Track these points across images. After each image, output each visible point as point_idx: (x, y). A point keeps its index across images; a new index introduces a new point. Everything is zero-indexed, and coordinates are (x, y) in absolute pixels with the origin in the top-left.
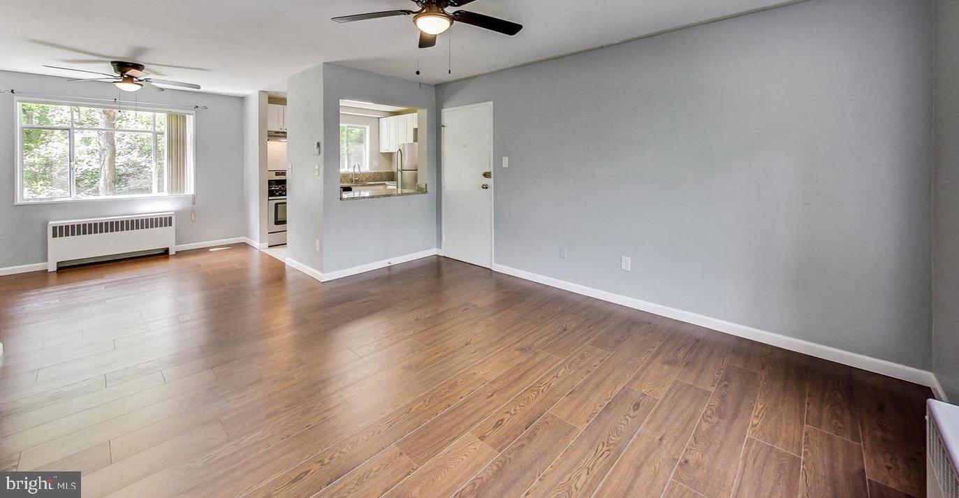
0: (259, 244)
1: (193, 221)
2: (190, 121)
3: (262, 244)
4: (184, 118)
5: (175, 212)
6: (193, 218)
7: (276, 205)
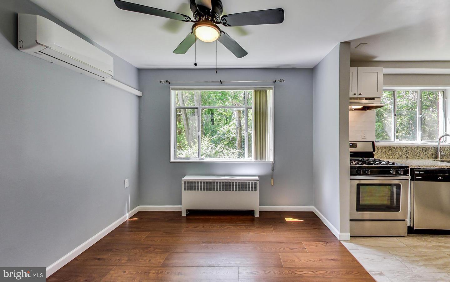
0: (339, 233)
1: (272, 185)
2: (270, 94)
3: (343, 234)
4: (266, 92)
5: (259, 176)
6: (272, 184)
7: (359, 186)
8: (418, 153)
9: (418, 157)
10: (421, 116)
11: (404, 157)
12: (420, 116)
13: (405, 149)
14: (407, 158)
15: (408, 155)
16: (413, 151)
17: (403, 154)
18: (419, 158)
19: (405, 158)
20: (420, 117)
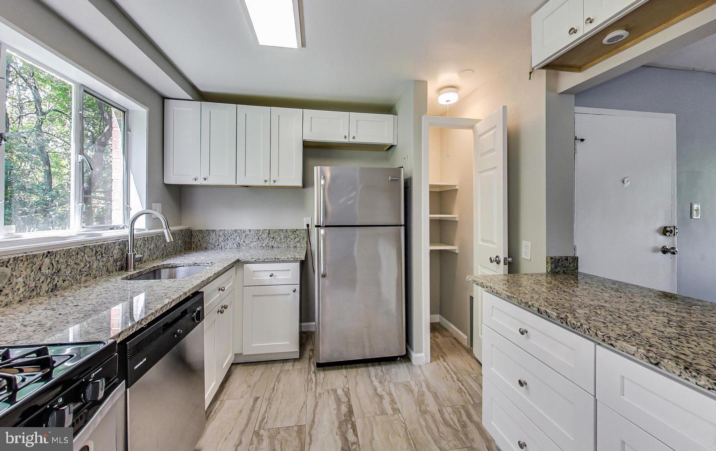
8: (86, 265)
9: (85, 278)
10: (83, 160)
11: (45, 287)
12: (80, 157)
13: (47, 261)
14: (55, 288)
15: (57, 279)
16: (73, 262)
17: (43, 278)
18: (88, 278)
19: (47, 292)
20: (80, 160)
